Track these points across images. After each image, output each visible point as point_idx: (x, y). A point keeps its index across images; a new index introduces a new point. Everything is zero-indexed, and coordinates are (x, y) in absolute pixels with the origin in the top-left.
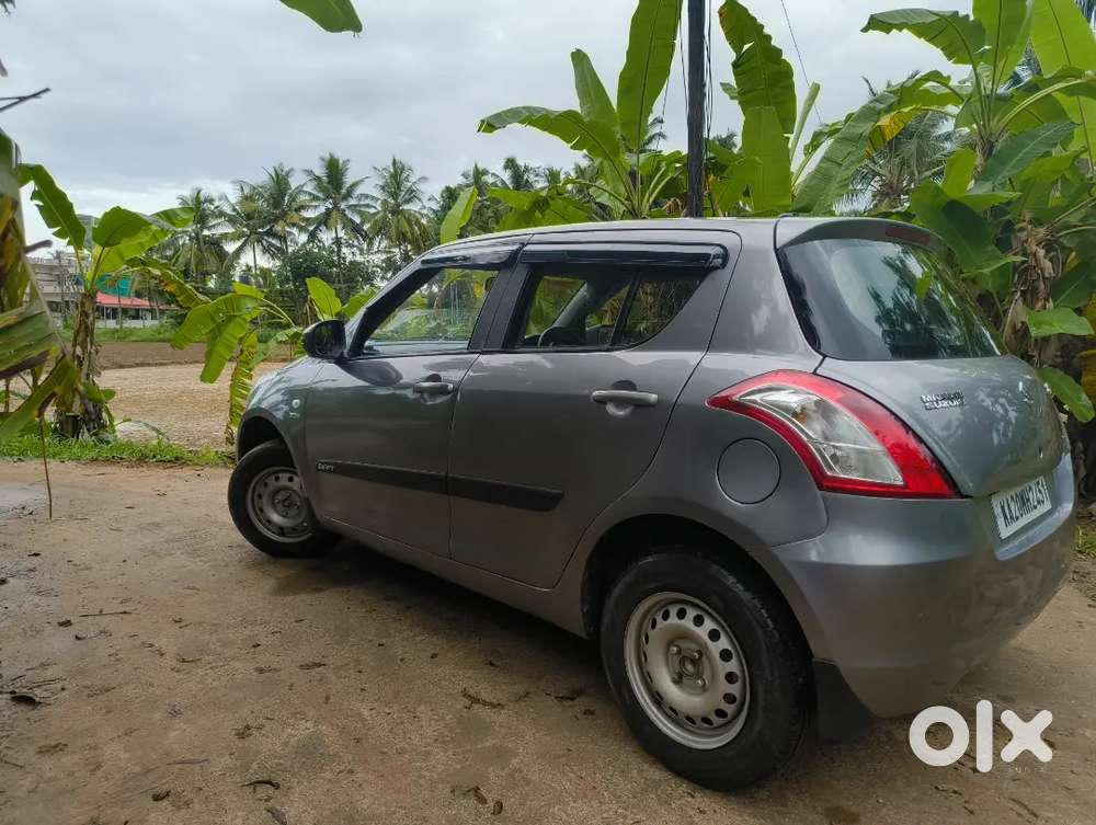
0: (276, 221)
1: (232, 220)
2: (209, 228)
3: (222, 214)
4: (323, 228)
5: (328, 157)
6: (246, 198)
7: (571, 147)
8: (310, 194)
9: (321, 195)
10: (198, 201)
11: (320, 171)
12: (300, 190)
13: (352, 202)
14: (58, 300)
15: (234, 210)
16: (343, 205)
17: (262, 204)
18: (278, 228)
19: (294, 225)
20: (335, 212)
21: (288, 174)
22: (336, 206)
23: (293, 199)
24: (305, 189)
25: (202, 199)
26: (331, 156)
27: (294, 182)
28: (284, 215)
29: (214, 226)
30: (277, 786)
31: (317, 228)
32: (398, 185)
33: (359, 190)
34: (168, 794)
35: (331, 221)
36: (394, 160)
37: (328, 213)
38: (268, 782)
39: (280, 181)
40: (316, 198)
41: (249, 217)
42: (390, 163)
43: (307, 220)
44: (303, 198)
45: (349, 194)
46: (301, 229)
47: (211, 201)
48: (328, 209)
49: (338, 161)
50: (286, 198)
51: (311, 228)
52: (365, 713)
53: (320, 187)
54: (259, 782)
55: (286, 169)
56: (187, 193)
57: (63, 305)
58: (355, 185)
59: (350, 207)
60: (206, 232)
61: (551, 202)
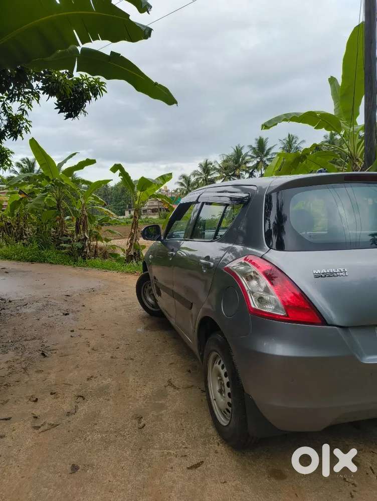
0: (236, 169)
1: (219, 171)
2: (210, 175)
3: (215, 169)
4: (256, 170)
5: (259, 138)
6: (224, 161)
7: (315, 128)
8: (250, 156)
9: (255, 156)
10: (206, 164)
11: (255, 145)
12: (246, 155)
13: (269, 157)
14: (157, 208)
15: (220, 166)
16: (265, 159)
17: (231, 163)
18: (237, 172)
19: (243, 170)
20: (261, 163)
21: (241, 148)
22: (261, 159)
23: (243, 159)
24: (248, 154)
25: (208, 163)
26: (260, 137)
27: (244, 152)
28: (240, 166)
29: (212, 174)
30: (84, 399)
31: (253, 171)
32: (290, 146)
33: (272, 151)
34: (54, 393)
35: (259, 167)
36: (289, 135)
37: (258, 163)
38: (82, 397)
39: (238, 152)
40: (253, 157)
41: (225, 169)
42: (287, 137)
43: (249, 167)
44: (247, 158)
45: (267, 154)
46: (247, 172)
47: (211, 164)
48: (258, 162)
49: (263, 139)
50: (241, 159)
51: (251, 171)
52: (131, 380)
53: (255, 152)
54: (80, 396)
55: (241, 146)
56: (202, 161)
57: (159, 210)
58: (270, 149)
59: (268, 160)
60: (209, 177)
61: (307, 156)
